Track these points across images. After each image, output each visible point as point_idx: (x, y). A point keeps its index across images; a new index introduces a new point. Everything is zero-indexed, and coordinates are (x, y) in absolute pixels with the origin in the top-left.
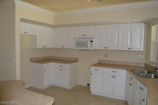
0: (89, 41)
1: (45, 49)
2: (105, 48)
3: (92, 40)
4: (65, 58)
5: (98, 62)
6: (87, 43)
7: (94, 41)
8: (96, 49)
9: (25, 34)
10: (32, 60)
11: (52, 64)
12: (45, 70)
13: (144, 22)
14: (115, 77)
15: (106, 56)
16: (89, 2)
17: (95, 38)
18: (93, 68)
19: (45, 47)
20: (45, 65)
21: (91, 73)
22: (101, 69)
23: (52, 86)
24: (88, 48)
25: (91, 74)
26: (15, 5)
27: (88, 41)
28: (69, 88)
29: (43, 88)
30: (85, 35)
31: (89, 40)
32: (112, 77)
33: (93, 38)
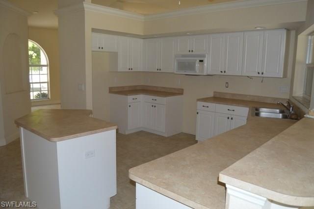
0: (198, 61)
1: (131, 73)
2: (221, 72)
3: (201, 59)
4: (164, 88)
5: (214, 95)
6: (195, 63)
7: (206, 60)
8: (209, 73)
9: (101, 50)
10: (112, 91)
11: (141, 97)
12: (129, 105)
13: (285, 29)
14: (232, 119)
15: (227, 86)
16: (179, 3)
17: (207, 55)
18: (200, 104)
19: (130, 70)
20: (130, 98)
21: (198, 111)
22: (212, 106)
23: (142, 131)
24: (196, 72)
25: (198, 113)
26: (84, 10)
27: (196, 60)
28: (166, 136)
29: (127, 133)
30: (192, 51)
31: (198, 59)
32: (228, 118)
33: (204, 56)
